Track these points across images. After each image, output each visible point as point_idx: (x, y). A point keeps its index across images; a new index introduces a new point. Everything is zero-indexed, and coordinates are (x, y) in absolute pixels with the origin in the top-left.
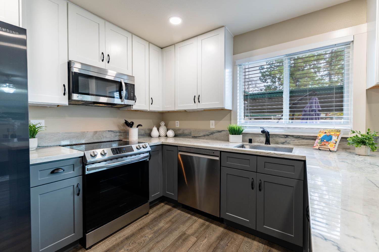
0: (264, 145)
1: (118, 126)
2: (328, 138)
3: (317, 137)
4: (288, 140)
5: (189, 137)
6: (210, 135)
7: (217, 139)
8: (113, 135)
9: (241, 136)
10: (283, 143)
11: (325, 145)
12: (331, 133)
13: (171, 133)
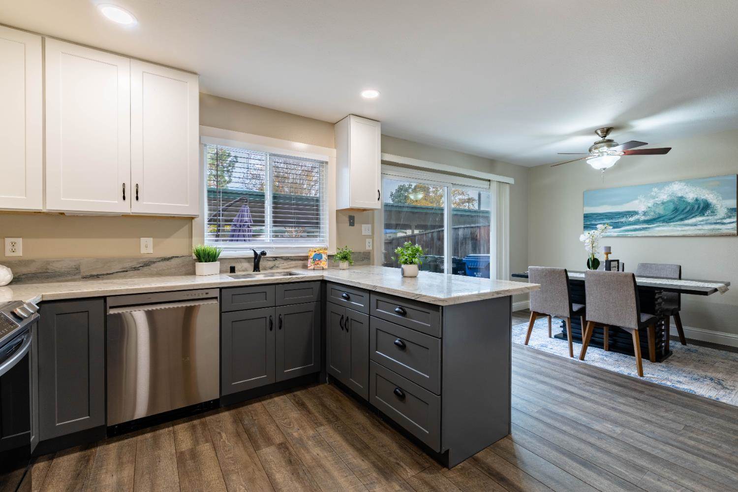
0: (251, 272)
2: (318, 257)
3: (308, 256)
4: (277, 263)
6: (141, 268)
7: (160, 274)
9: (218, 263)
10: (271, 268)
11: (318, 264)
12: (320, 251)
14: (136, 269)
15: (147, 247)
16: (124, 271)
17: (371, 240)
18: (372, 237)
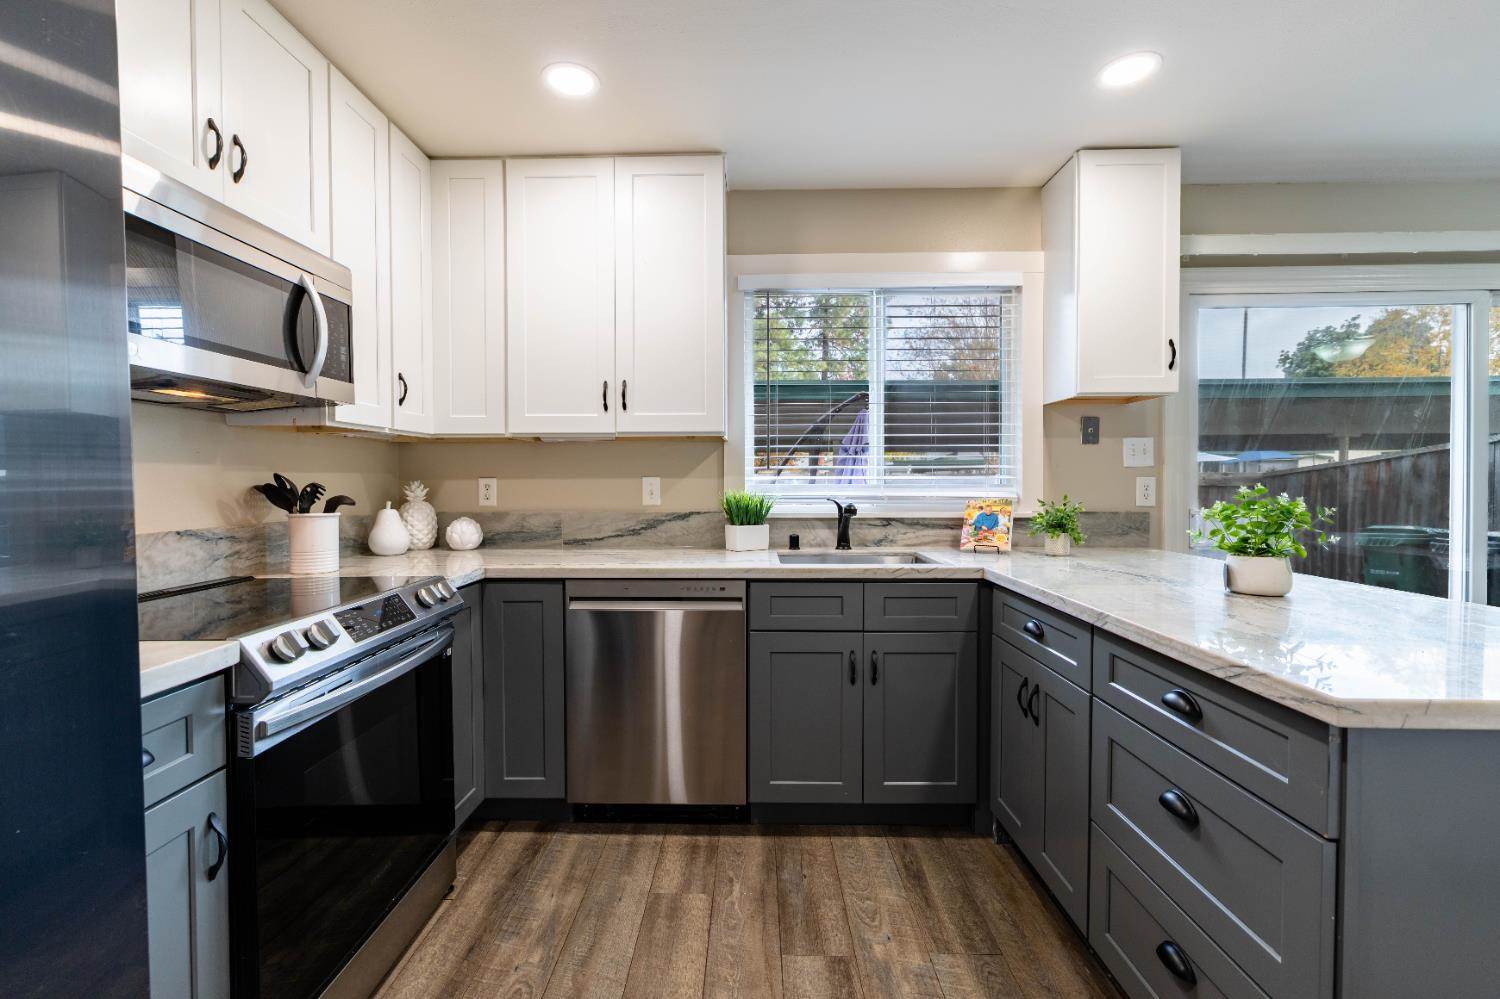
0: (833, 551)
1: (222, 506)
2: (989, 521)
3: (962, 519)
4: (891, 531)
5: (548, 542)
6: (643, 531)
7: (670, 543)
8: (200, 554)
9: (766, 527)
10: (878, 543)
11: (986, 538)
12: (994, 509)
13: (465, 532)
14: (635, 532)
15: (653, 495)
16: (618, 536)
17: (1152, 481)
18: (1156, 470)
